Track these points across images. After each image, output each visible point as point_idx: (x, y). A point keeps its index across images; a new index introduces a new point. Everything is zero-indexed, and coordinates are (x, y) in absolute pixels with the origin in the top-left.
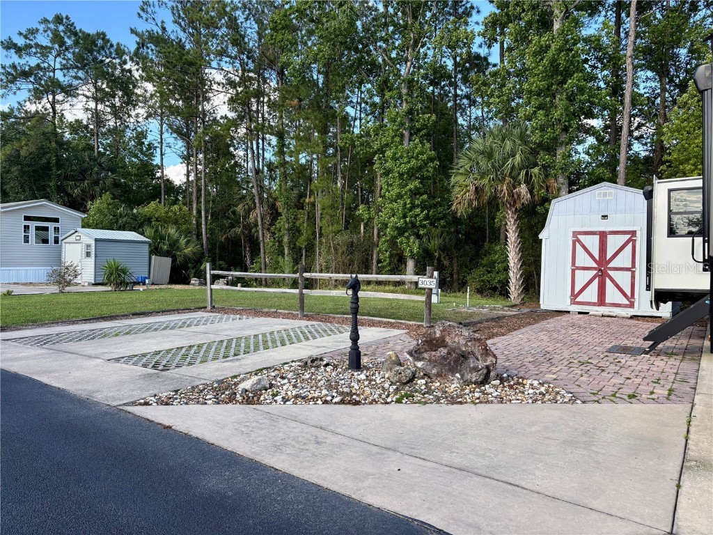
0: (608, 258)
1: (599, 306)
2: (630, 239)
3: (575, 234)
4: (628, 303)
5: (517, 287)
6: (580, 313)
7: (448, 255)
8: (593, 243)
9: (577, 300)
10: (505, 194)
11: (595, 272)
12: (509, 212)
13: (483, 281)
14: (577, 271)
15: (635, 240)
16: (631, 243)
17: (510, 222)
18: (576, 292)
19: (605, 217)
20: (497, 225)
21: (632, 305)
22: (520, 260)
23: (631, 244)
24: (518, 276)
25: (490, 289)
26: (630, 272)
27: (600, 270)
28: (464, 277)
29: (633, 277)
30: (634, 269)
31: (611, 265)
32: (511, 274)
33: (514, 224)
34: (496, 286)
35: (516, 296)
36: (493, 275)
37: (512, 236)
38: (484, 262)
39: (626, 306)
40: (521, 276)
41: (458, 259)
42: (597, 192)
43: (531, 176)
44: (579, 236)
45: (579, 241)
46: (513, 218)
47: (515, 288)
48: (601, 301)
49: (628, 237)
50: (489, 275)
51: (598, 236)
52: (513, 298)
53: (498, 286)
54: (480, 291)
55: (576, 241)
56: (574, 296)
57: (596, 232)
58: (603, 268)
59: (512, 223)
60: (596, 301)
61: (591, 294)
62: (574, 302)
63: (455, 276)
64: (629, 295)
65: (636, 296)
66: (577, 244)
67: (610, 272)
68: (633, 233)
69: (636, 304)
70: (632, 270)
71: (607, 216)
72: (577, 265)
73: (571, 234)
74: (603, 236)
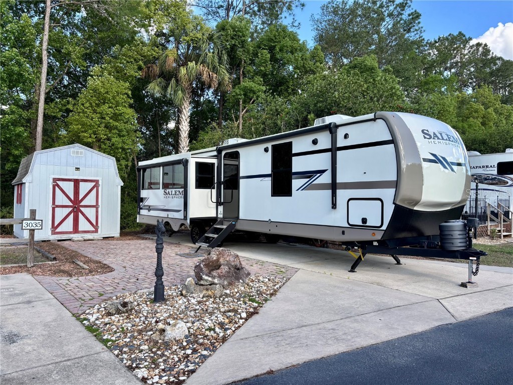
0: (80, 199)
1: (74, 233)
2: (95, 185)
3: (55, 180)
4: (94, 230)
6: (59, 240)
8: (69, 187)
9: (57, 231)
11: (71, 209)
14: (56, 209)
15: (98, 186)
18: (55, 225)
19: (78, 169)
21: (96, 231)
23: (95, 189)
26: (95, 208)
29: (97, 212)
30: (98, 206)
31: (82, 204)
39: (93, 232)
42: (72, 150)
44: (59, 183)
45: (58, 186)
48: (76, 229)
49: (93, 184)
51: (73, 183)
55: (56, 185)
56: (54, 227)
57: (71, 179)
58: (76, 206)
60: (72, 230)
61: (68, 225)
62: (54, 233)
64: (95, 224)
65: (99, 225)
66: (56, 187)
67: (81, 209)
68: (97, 182)
69: (99, 230)
70: (96, 206)
71: (79, 168)
72: (56, 204)
73: (51, 181)
74: (77, 182)
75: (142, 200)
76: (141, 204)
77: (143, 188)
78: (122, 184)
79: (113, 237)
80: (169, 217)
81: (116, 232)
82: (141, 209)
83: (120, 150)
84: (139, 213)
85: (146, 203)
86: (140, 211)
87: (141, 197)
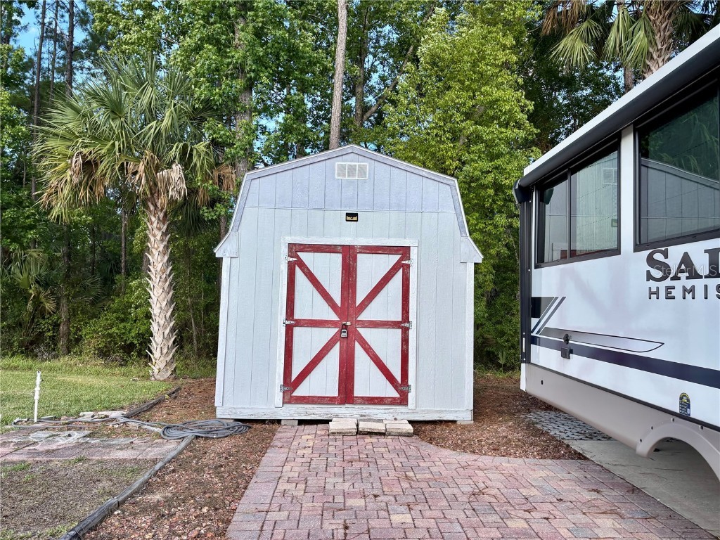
0: (358, 301)
1: (342, 403)
2: (399, 262)
3: (294, 249)
4: (397, 395)
5: (165, 351)
6: (301, 422)
7: (52, 293)
8: (328, 269)
9: (296, 393)
10: (140, 179)
11: (333, 331)
12: (153, 219)
13: (110, 335)
14: (297, 330)
15: (408, 266)
16: (401, 271)
17: (154, 236)
18: (294, 377)
19: (352, 216)
20: (136, 250)
21: (403, 400)
22: (171, 302)
23: (400, 274)
24: (167, 331)
25: (122, 347)
26: (400, 331)
27: (345, 326)
28: (79, 329)
29: (405, 341)
30: (406, 325)
31: (364, 316)
32: (154, 328)
33: (162, 240)
34: (132, 343)
35: (162, 365)
36: (128, 325)
37: (157, 261)
38: (114, 306)
39: (393, 402)
40: (173, 330)
41: (68, 301)
43: (191, 155)
44: (304, 256)
45: (301, 264)
46: (159, 229)
47: (162, 354)
48: (346, 392)
49: (395, 258)
50: (121, 325)
51: (340, 256)
52: (156, 371)
53: (136, 342)
54: (104, 353)
55: (296, 264)
56: (290, 383)
57: (336, 246)
58: (348, 323)
59: (159, 237)
60: (336, 394)
61: (325, 380)
62: (289, 399)
63: (63, 328)
64: (398, 377)
65: (411, 381)
66: (298, 269)
67: (362, 331)
68: (404, 252)
69: (411, 396)
70: (402, 325)
71: (356, 215)
72: (296, 317)
73: (285, 250)
74: (349, 255)
75: (535, 307)
76: (534, 321)
77: (541, 262)
78: (479, 258)
79: (454, 422)
80: (694, 413)
81: (461, 409)
82: (534, 340)
83: (491, 192)
84: (527, 357)
85: (553, 320)
86: (528, 349)
87: (534, 295)
